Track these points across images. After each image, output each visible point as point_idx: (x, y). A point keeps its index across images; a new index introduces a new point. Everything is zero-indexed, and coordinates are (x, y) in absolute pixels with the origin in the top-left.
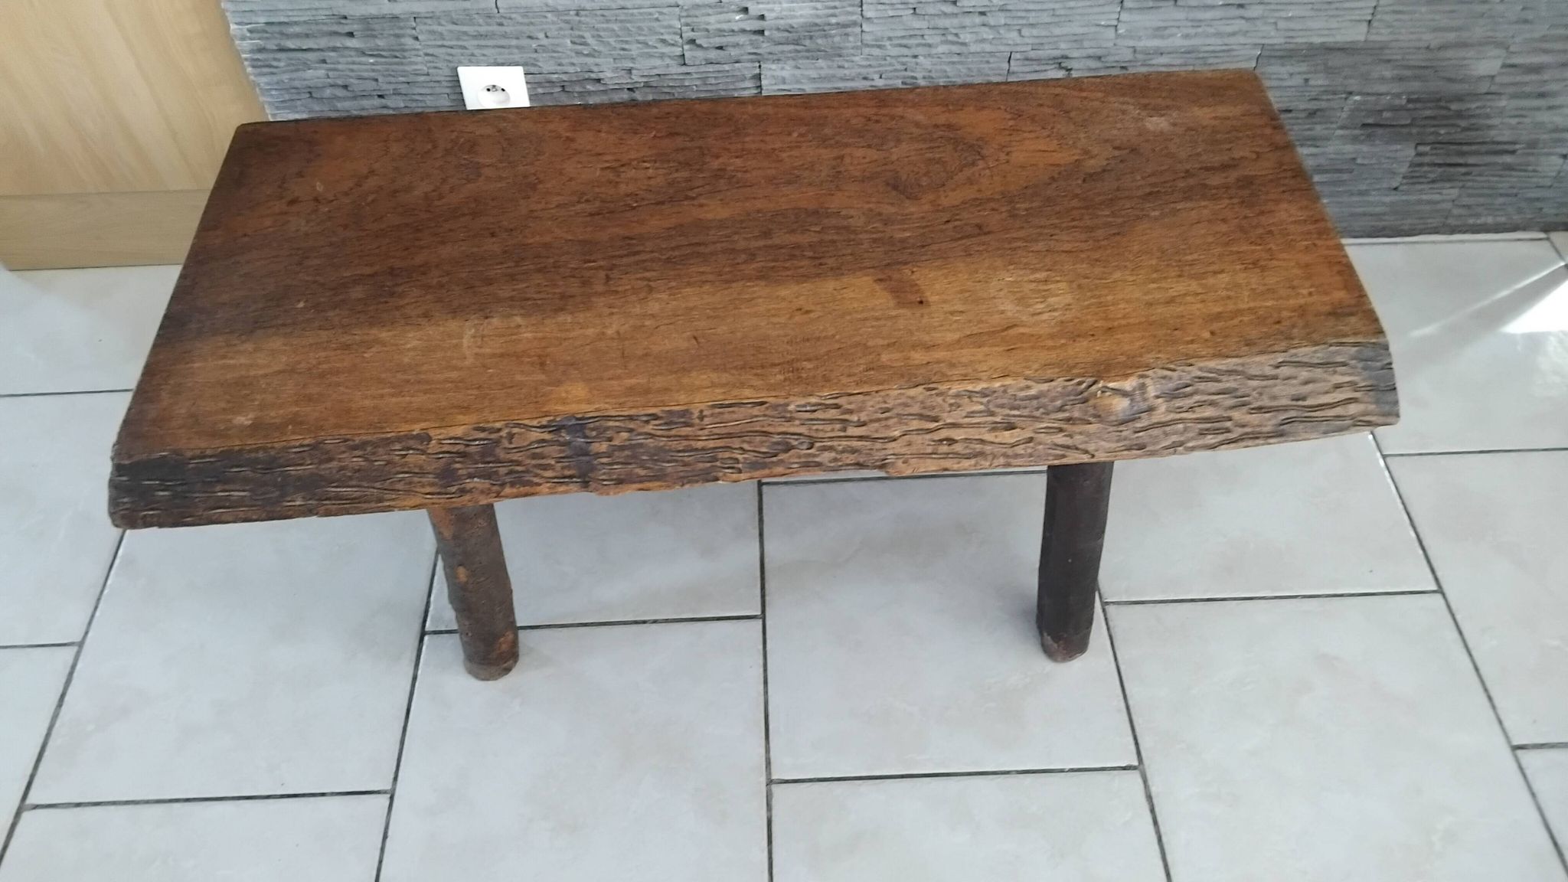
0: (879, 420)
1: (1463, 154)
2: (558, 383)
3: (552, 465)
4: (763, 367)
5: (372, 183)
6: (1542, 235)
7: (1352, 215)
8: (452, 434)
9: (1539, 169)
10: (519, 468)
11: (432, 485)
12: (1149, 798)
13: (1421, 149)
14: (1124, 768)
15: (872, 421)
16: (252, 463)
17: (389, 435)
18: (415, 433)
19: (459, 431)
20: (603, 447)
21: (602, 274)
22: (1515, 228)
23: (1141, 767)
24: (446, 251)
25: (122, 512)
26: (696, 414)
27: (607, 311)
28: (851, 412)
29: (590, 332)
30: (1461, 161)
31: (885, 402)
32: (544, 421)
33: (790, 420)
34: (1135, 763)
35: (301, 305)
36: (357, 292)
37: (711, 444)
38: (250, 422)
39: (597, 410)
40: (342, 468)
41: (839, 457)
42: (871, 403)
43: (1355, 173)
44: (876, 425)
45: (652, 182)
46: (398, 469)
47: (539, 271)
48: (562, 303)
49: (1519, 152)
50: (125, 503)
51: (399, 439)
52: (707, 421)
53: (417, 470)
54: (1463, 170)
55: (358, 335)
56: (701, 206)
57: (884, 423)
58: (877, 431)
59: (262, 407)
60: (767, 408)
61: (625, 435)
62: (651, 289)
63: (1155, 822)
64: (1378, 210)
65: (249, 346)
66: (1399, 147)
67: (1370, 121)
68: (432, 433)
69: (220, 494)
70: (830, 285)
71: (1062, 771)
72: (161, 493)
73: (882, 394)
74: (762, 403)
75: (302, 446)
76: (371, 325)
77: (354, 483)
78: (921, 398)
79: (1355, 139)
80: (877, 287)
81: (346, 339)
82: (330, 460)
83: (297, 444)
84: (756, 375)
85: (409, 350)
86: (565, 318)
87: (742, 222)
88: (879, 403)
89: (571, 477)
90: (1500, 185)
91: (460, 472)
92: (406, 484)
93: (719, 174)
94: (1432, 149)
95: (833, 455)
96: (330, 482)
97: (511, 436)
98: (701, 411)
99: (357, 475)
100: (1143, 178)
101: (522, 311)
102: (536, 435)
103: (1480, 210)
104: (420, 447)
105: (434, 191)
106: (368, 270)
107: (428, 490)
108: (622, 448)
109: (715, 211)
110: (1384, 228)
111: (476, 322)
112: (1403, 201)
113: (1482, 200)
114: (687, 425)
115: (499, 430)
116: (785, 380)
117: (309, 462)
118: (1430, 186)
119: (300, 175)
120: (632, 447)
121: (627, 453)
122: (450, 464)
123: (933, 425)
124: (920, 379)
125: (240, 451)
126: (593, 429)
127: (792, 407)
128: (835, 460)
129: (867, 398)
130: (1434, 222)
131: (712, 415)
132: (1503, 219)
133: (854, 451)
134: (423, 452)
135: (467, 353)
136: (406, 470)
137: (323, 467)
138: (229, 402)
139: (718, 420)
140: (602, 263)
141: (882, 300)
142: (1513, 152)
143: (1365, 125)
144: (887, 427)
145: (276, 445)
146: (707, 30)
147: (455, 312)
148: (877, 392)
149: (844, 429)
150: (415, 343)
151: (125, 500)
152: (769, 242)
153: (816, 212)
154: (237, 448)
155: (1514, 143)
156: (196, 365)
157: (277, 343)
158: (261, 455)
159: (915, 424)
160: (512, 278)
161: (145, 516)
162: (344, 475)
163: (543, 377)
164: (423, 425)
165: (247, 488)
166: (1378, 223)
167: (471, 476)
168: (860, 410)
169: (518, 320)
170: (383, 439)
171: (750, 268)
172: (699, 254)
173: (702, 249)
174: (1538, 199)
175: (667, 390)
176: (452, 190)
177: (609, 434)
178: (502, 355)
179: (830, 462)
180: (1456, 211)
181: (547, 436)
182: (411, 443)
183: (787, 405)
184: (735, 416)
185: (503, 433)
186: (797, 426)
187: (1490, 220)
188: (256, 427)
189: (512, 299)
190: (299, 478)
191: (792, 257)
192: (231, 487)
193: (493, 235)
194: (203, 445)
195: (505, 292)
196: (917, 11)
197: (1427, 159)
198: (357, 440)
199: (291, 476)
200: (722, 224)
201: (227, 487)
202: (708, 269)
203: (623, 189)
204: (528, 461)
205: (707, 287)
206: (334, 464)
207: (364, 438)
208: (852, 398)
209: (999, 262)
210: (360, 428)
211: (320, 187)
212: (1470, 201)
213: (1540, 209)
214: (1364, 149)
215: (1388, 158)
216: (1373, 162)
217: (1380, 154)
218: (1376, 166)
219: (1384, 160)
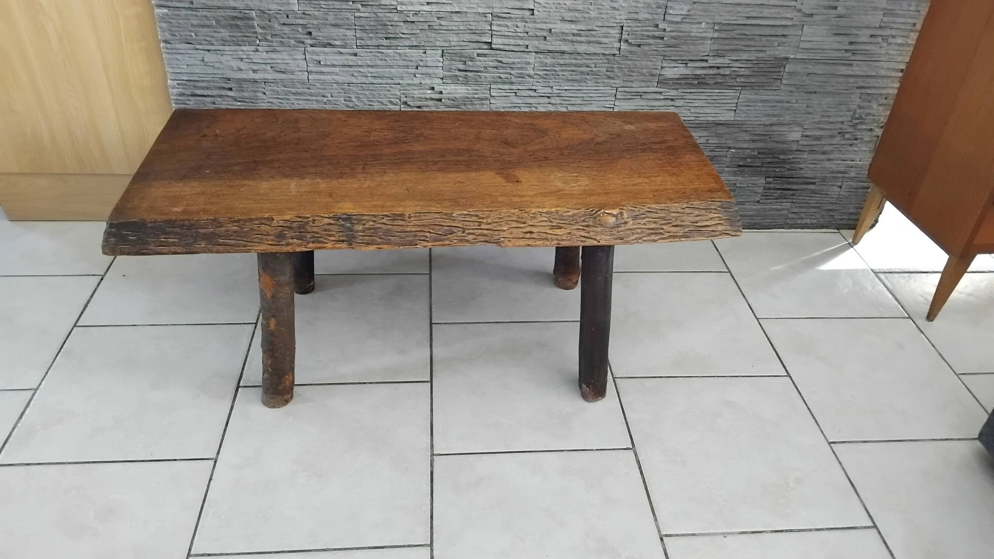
0: (497, 222)
1: (789, 183)
2: (338, 202)
3: (334, 235)
4: (440, 200)
5: (245, 131)
6: (837, 231)
8: (284, 218)
9: (829, 193)
10: (317, 235)
11: (272, 240)
12: (638, 462)
13: (768, 179)
14: (625, 449)
15: (493, 222)
16: (182, 227)
17: (252, 217)
18: (266, 217)
19: (288, 217)
20: (360, 228)
21: (361, 167)
22: (822, 227)
23: (634, 448)
24: (281, 156)
25: (110, 246)
26: (407, 216)
27: (363, 179)
28: (483, 218)
29: (355, 186)
30: (789, 187)
31: (500, 215)
32: (331, 215)
33: (454, 220)
34: (631, 447)
35: (208, 171)
36: (237, 168)
37: (414, 229)
38: (180, 210)
39: (357, 212)
40: (227, 231)
41: (477, 237)
42: (493, 215)
43: (736, 192)
44: (495, 224)
45: (387, 137)
46: (256, 232)
47: (330, 164)
48: (341, 175)
49: (817, 183)
50: (112, 241)
51: (257, 219)
52: (412, 219)
53: (265, 233)
54: (791, 192)
55: (237, 182)
56: (411, 145)
57: (499, 223)
58: (495, 227)
59: (187, 205)
60: (442, 215)
61: (372, 223)
62: (385, 173)
63: (641, 473)
64: (751, 213)
65: (181, 185)
66: (757, 178)
67: (741, 163)
68: (274, 217)
69: (162, 239)
70: (474, 174)
72: (132, 238)
73: (498, 211)
74: (440, 213)
75: (207, 220)
76: (244, 179)
77: (233, 238)
78: (517, 214)
79: (735, 174)
80: (497, 176)
81: (232, 184)
82: (221, 227)
83: (205, 218)
84: (437, 203)
85: (263, 188)
86: (340, 180)
87: (431, 152)
88: (497, 215)
89: (343, 241)
90: (811, 202)
91: (287, 235)
92: (259, 239)
93: (421, 135)
94: (773, 180)
95: (474, 236)
96: (220, 236)
97: (314, 221)
98: (410, 215)
99: (235, 234)
100: (623, 145)
101: (320, 178)
102: (326, 221)
103: (802, 215)
104: (268, 223)
105: (276, 135)
106: (243, 161)
107: (270, 243)
108: (369, 229)
109: (417, 147)
110: (755, 224)
111: (297, 180)
112: (763, 208)
113: (803, 210)
114: (402, 220)
115: (308, 218)
116: (451, 205)
117: (210, 227)
118: (776, 201)
119: (208, 127)
120: (374, 229)
121: (372, 231)
122: (282, 231)
123: (523, 225)
124: (517, 207)
125: (175, 220)
126: (355, 220)
127: (454, 215)
128: (475, 239)
129: (491, 212)
130: (781, 221)
131: (415, 216)
132: (815, 221)
133: (484, 235)
134: (269, 225)
135: (293, 191)
136: (260, 233)
137: (217, 230)
138: (169, 203)
139: (418, 219)
140: (361, 163)
141: (499, 180)
142: (814, 184)
143: (739, 166)
144: (501, 225)
145: (194, 219)
146: (413, 97)
147: (286, 177)
148: (496, 210)
149: (480, 226)
150: (266, 186)
151: (112, 240)
152: (444, 159)
153: (467, 150)
154: (174, 219)
155: (815, 178)
156: (152, 190)
157: (195, 184)
158: (186, 222)
159: (514, 224)
160: (316, 166)
161: (122, 248)
162: (228, 234)
163: (331, 200)
164: (270, 214)
165: (177, 237)
166: (751, 221)
167: (292, 238)
168: (488, 217)
169: (319, 180)
170: (248, 218)
171: (434, 168)
172: (410, 162)
173: (411, 160)
174: (831, 210)
175: (393, 206)
176: (285, 135)
177: (363, 222)
178: (310, 192)
179: (473, 240)
180: (790, 216)
181: (332, 222)
182: (264, 221)
183: (453, 213)
184: (426, 218)
185: (310, 219)
186: (457, 223)
187: (808, 221)
188: (184, 212)
189: (315, 173)
190: (205, 234)
191: (456, 164)
192: (170, 236)
193: (306, 151)
194: (156, 217)
195: (313, 170)
196: (517, 94)
197: (771, 186)
198: (236, 219)
199: (200, 232)
200: (421, 152)
201: (167, 236)
202: (414, 167)
203: (372, 138)
204: (322, 232)
205: (412, 173)
206: (223, 229)
207: (240, 217)
208: (484, 212)
209: (555, 170)
210: (238, 214)
211: (218, 132)
212: (797, 210)
213: (833, 216)
214: (740, 178)
215: (752, 184)
216: (745, 186)
217: (748, 182)
218: (747, 189)
219: (750, 185)
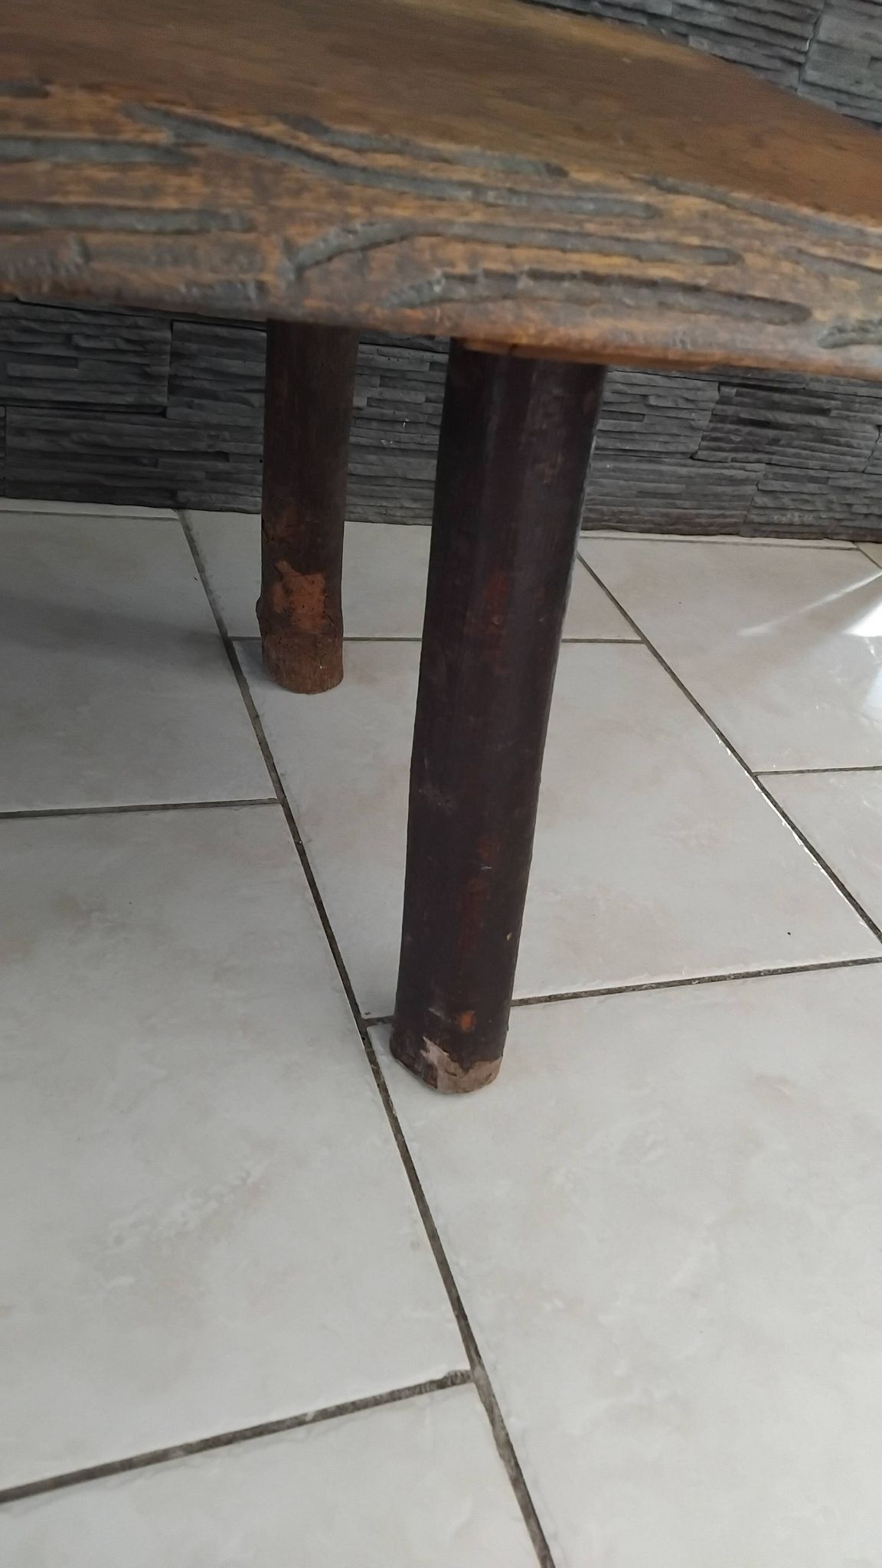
1: (774, 406)
6: (850, 545)
7: (643, 494)
9: (854, 442)
12: (506, 1447)
13: (726, 390)
14: (441, 1384)
22: (824, 535)
23: (478, 1368)
30: (770, 415)
34: (465, 1366)
43: (646, 420)
49: (834, 413)
54: (771, 433)
63: (529, 1512)
64: (673, 487)
66: (700, 383)
71: (299, 1422)
90: (811, 463)
94: (738, 394)
103: (786, 500)
110: (679, 519)
112: (704, 476)
113: (789, 485)
118: (733, 455)
130: (736, 514)
132: (809, 518)
142: (824, 412)
155: (828, 396)
166: (670, 510)
174: (847, 489)
180: (761, 500)
187: (796, 517)
197: (730, 410)
212: (776, 485)
213: (850, 505)
214: (659, 380)
215: (687, 400)
216: (670, 404)
217: (677, 392)
218: (672, 414)
219: (682, 404)
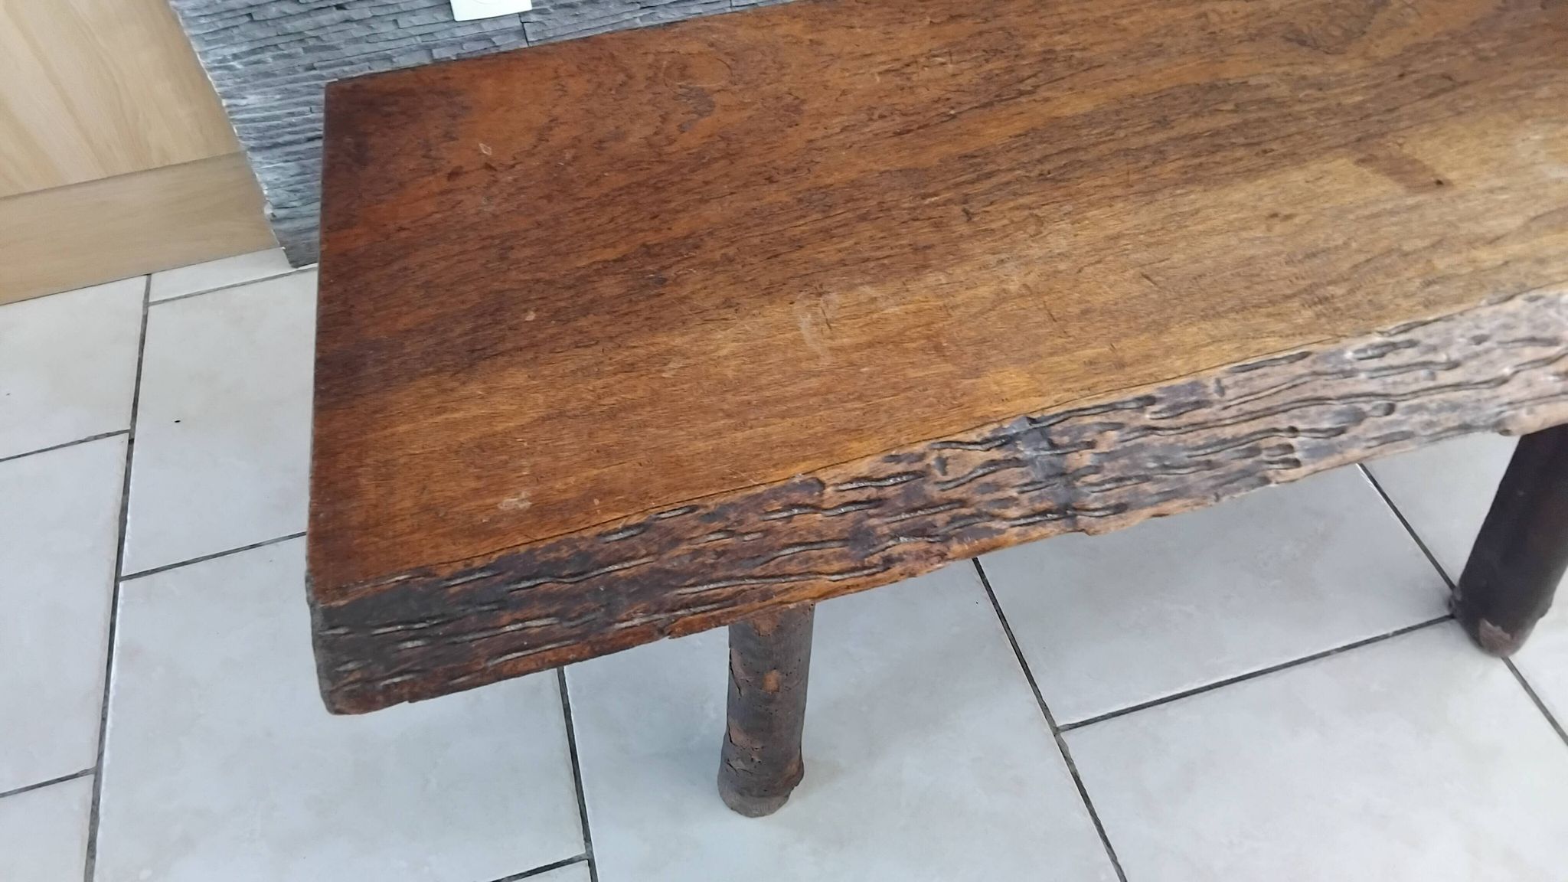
0: (1477, 355)
2: (976, 372)
3: (1015, 499)
4: (1272, 302)
5: (560, 136)
8: (854, 474)
10: (965, 511)
11: (841, 557)
15: (1468, 358)
16: (553, 570)
17: (759, 490)
18: (797, 480)
19: (863, 467)
20: (1087, 458)
21: (957, 210)
24: (713, 212)
25: (347, 689)
26: (1212, 386)
27: (992, 259)
28: (1434, 349)
29: (984, 291)
31: (1478, 327)
32: (987, 432)
33: (1349, 374)
35: (531, 316)
36: (609, 287)
37: (1245, 429)
38: (528, 504)
39: (1058, 403)
40: (696, 553)
41: (1434, 419)
42: (1458, 332)
44: (1474, 363)
45: (960, 80)
46: (784, 541)
47: (863, 218)
48: (921, 259)
50: (351, 672)
51: (775, 494)
52: (1230, 394)
53: (813, 539)
55: (640, 348)
56: (1047, 100)
57: (1485, 358)
58: (1478, 372)
59: (537, 477)
60: (1314, 362)
61: (1113, 435)
62: (1040, 221)
65: (476, 388)
68: (823, 476)
69: (508, 628)
70: (1296, 178)
72: (409, 645)
73: (1469, 315)
74: (1304, 356)
75: (627, 528)
76: (653, 330)
77: (721, 574)
78: (1525, 313)
80: (1366, 171)
81: (623, 355)
82: (677, 541)
83: (620, 526)
84: (1269, 315)
85: (726, 358)
86: (931, 279)
87: (1117, 112)
88: (1469, 329)
89: (1044, 513)
91: (879, 531)
92: (800, 563)
93: (1048, 57)
95: (1426, 417)
96: (679, 577)
97: (943, 463)
98: (1218, 381)
99: (722, 560)
101: (868, 278)
102: (980, 456)
104: (808, 501)
105: (656, 134)
106: (610, 254)
107: (836, 566)
108: (1111, 456)
109: (1073, 105)
111: (807, 302)
114: (1199, 405)
115: (922, 457)
116: (1318, 316)
117: (644, 552)
119: (448, 136)
120: (1128, 452)
121: (1123, 461)
122: (861, 521)
123: (1553, 351)
124: (1509, 287)
125: (530, 552)
126: (1063, 433)
127: (1349, 355)
128: (1430, 424)
129: (1451, 324)
131: (1236, 384)
133: (1455, 407)
134: (816, 508)
135: (817, 348)
136: (796, 540)
137: (665, 557)
138: (479, 478)
139: (1246, 390)
140: (948, 195)
141: (1383, 189)
144: (1491, 363)
145: (586, 534)
147: (770, 292)
148: (1461, 314)
149: (1433, 376)
150: (732, 346)
151: (350, 666)
152: (1173, 133)
153: (1213, 87)
154: (523, 549)
156: (402, 428)
157: (519, 377)
158: (565, 553)
159: (1530, 353)
160: (827, 234)
161: (387, 686)
162: (704, 564)
163: (948, 367)
164: (804, 466)
165: (552, 610)
167: (895, 535)
168: (1448, 343)
169: (869, 291)
170: (749, 497)
171: (1169, 170)
172: (1083, 164)
173: (1082, 156)
175: (1148, 358)
176: (682, 129)
177: (1088, 436)
178: (870, 345)
179: (1424, 429)
181: (996, 455)
182: (795, 497)
183: (1341, 352)
184: (1270, 381)
185: (931, 460)
186: (1365, 382)
188: (541, 510)
189: (842, 263)
190: (632, 581)
191: (1219, 148)
192: (527, 613)
193: (770, 180)
194: (464, 553)
195: (829, 253)
198: (712, 505)
199: (618, 579)
200: (1089, 120)
201: (518, 615)
202: (1107, 181)
203: (924, 95)
204: (977, 498)
205: (1119, 205)
206: (684, 547)
207: (721, 500)
208: (1430, 328)
209: (1506, 118)
210: (708, 486)
211: (486, 150)
